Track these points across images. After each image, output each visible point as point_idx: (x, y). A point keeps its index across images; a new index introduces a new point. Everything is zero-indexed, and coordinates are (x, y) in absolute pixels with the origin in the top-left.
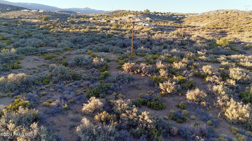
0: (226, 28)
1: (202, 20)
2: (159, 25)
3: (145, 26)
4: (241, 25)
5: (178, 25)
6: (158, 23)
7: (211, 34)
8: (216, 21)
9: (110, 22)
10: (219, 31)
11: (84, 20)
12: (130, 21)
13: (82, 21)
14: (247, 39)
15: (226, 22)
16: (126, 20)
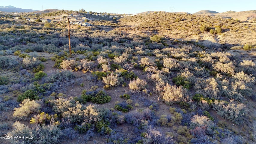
0: (157, 27)
1: (136, 20)
2: (96, 25)
3: (82, 25)
4: (169, 24)
5: (115, 24)
6: (95, 23)
7: (145, 32)
8: (148, 21)
9: (41, 21)
10: (151, 29)
11: (7, 20)
12: (64, 21)
13: (4, 20)
14: (174, 36)
15: (157, 21)
16: (60, 19)
